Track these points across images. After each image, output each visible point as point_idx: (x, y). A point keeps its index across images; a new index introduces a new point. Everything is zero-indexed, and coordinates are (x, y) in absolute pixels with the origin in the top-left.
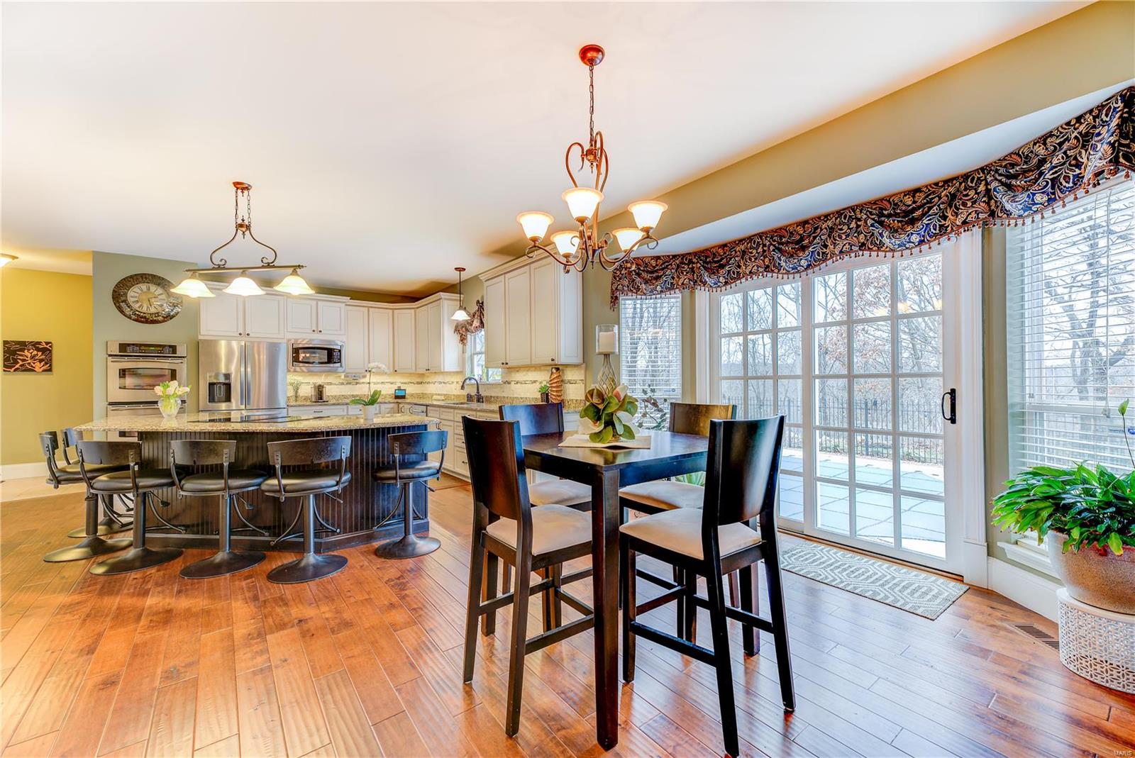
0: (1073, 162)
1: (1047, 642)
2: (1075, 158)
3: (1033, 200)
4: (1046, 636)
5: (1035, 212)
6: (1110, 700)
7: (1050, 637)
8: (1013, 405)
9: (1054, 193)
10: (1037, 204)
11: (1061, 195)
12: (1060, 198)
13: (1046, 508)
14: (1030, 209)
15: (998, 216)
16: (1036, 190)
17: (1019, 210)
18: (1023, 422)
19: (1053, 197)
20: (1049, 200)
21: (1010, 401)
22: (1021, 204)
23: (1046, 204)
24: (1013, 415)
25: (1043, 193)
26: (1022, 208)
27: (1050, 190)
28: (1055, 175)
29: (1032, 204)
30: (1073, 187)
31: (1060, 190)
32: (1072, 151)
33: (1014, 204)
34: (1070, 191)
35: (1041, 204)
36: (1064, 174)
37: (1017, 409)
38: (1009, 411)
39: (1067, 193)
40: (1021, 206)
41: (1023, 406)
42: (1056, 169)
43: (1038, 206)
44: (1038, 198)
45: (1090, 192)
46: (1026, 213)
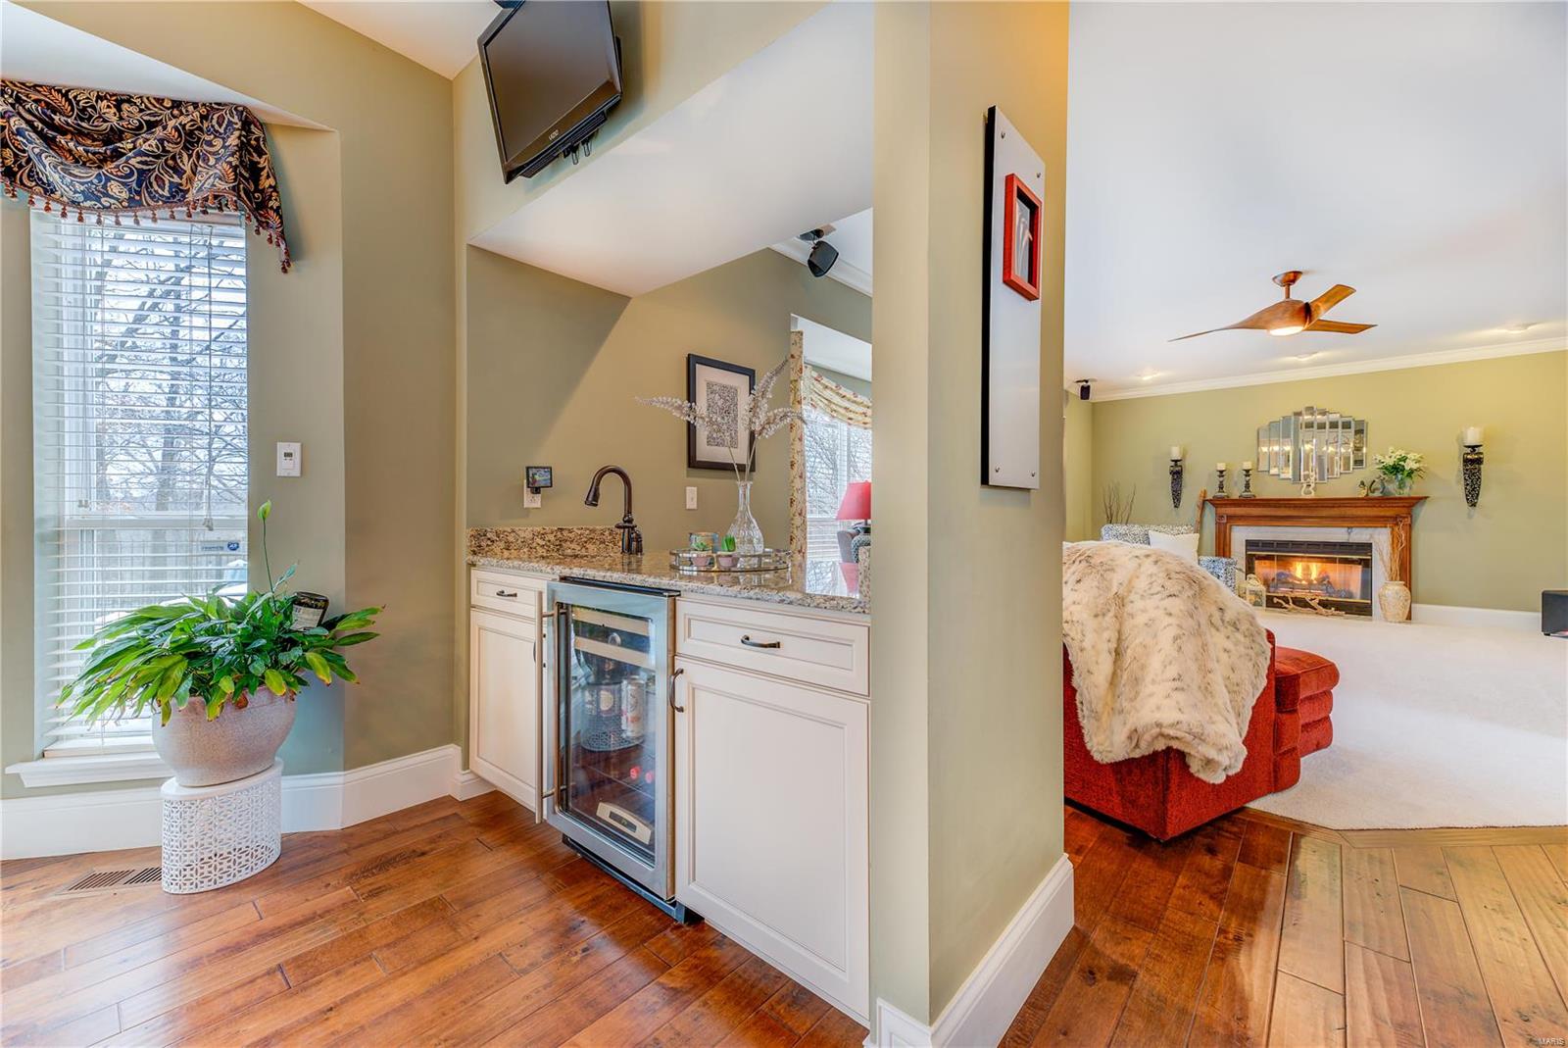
0: (170, 162)
1: (130, 882)
2: (173, 158)
3: (105, 187)
4: (123, 874)
5: (104, 207)
6: (247, 895)
7: (128, 872)
8: (43, 520)
9: (138, 193)
10: (112, 197)
11: (152, 203)
12: (149, 205)
13: (175, 664)
14: (98, 199)
15: (22, 183)
16: (112, 173)
17: (75, 192)
18: (59, 549)
19: (137, 198)
20: (130, 199)
21: (38, 513)
22: (82, 184)
23: (125, 204)
24: (43, 539)
25: (123, 184)
26: (83, 192)
27: (134, 185)
28: (145, 167)
29: (102, 193)
30: (168, 198)
31: (150, 193)
32: (170, 145)
33: (68, 179)
34: (164, 202)
35: (117, 200)
36: (157, 172)
37: (50, 527)
38: (36, 531)
39: (160, 203)
40: (82, 188)
41: (59, 520)
42: (148, 159)
43: (112, 201)
44: (115, 188)
45: (194, 218)
46: (88, 204)
